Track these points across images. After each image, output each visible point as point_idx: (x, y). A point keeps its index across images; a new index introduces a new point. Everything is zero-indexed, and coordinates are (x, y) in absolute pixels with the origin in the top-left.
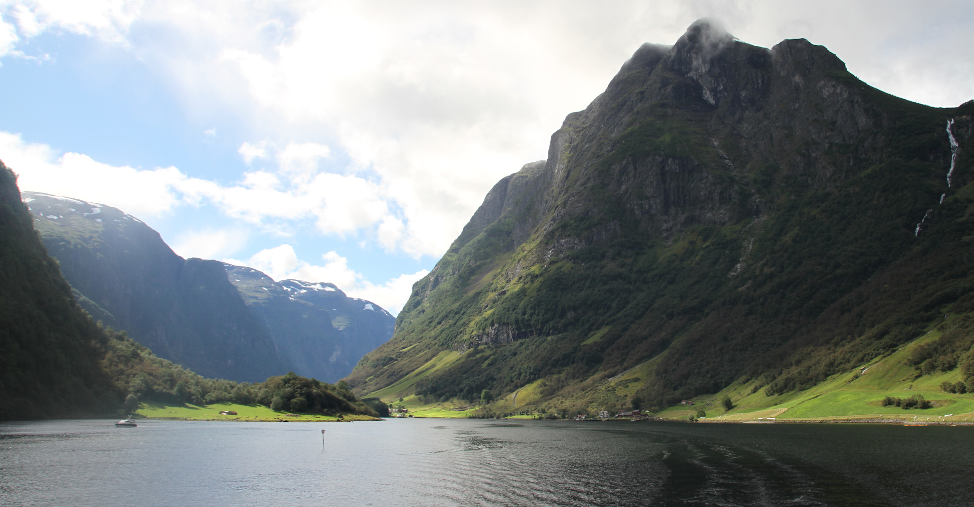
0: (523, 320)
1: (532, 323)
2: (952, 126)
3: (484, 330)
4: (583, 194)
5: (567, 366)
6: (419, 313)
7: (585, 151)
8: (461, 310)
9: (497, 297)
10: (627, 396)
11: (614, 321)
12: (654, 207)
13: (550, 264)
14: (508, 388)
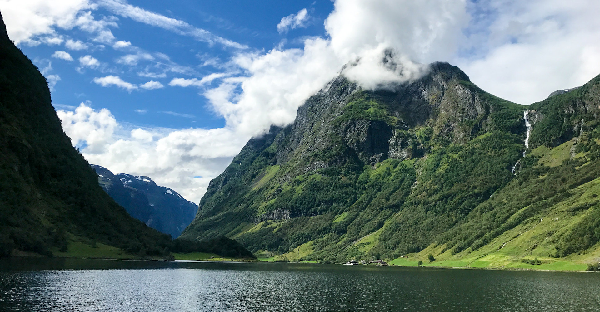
0: (296, 207)
1: (301, 208)
2: (527, 115)
3: (270, 211)
4: (326, 138)
5: (327, 234)
6: (217, 199)
7: (322, 113)
8: (251, 198)
9: (275, 192)
10: (365, 252)
11: (349, 210)
12: (365, 147)
13: (308, 175)
14: (293, 245)
